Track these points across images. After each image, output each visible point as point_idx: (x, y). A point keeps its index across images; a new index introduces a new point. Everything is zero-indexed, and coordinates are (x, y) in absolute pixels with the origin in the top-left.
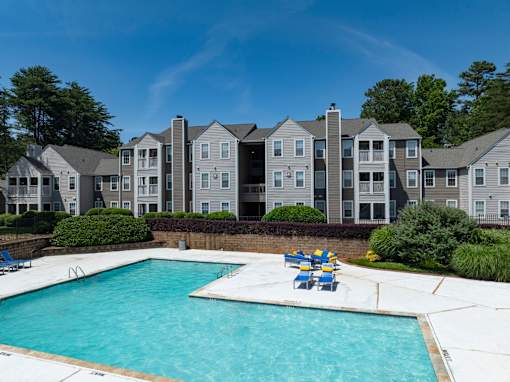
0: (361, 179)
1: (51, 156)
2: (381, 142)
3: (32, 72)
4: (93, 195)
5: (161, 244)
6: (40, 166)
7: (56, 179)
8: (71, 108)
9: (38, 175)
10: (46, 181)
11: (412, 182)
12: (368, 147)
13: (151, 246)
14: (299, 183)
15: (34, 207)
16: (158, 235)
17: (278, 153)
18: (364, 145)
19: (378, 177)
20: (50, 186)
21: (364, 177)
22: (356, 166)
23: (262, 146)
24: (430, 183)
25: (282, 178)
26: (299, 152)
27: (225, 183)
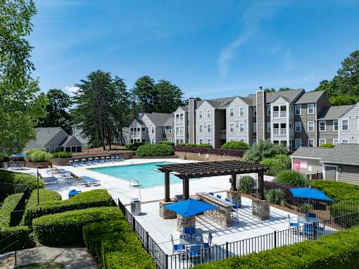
0: (274, 127)
1: (146, 118)
2: (285, 107)
3: (142, 79)
4: (162, 136)
5: (177, 157)
6: (141, 122)
7: (148, 128)
8: (159, 93)
9: (140, 127)
10: (143, 129)
11: (311, 128)
12: (278, 110)
13: (172, 158)
14: (242, 130)
15: (139, 140)
16: (177, 153)
17: (232, 114)
18: (276, 109)
19: (284, 126)
20: (145, 132)
21: (276, 126)
22: (272, 121)
23: (225, 111)
24: (323, 128)
25: (233, 127)
26: (242, 114)
27: (209, 130)
